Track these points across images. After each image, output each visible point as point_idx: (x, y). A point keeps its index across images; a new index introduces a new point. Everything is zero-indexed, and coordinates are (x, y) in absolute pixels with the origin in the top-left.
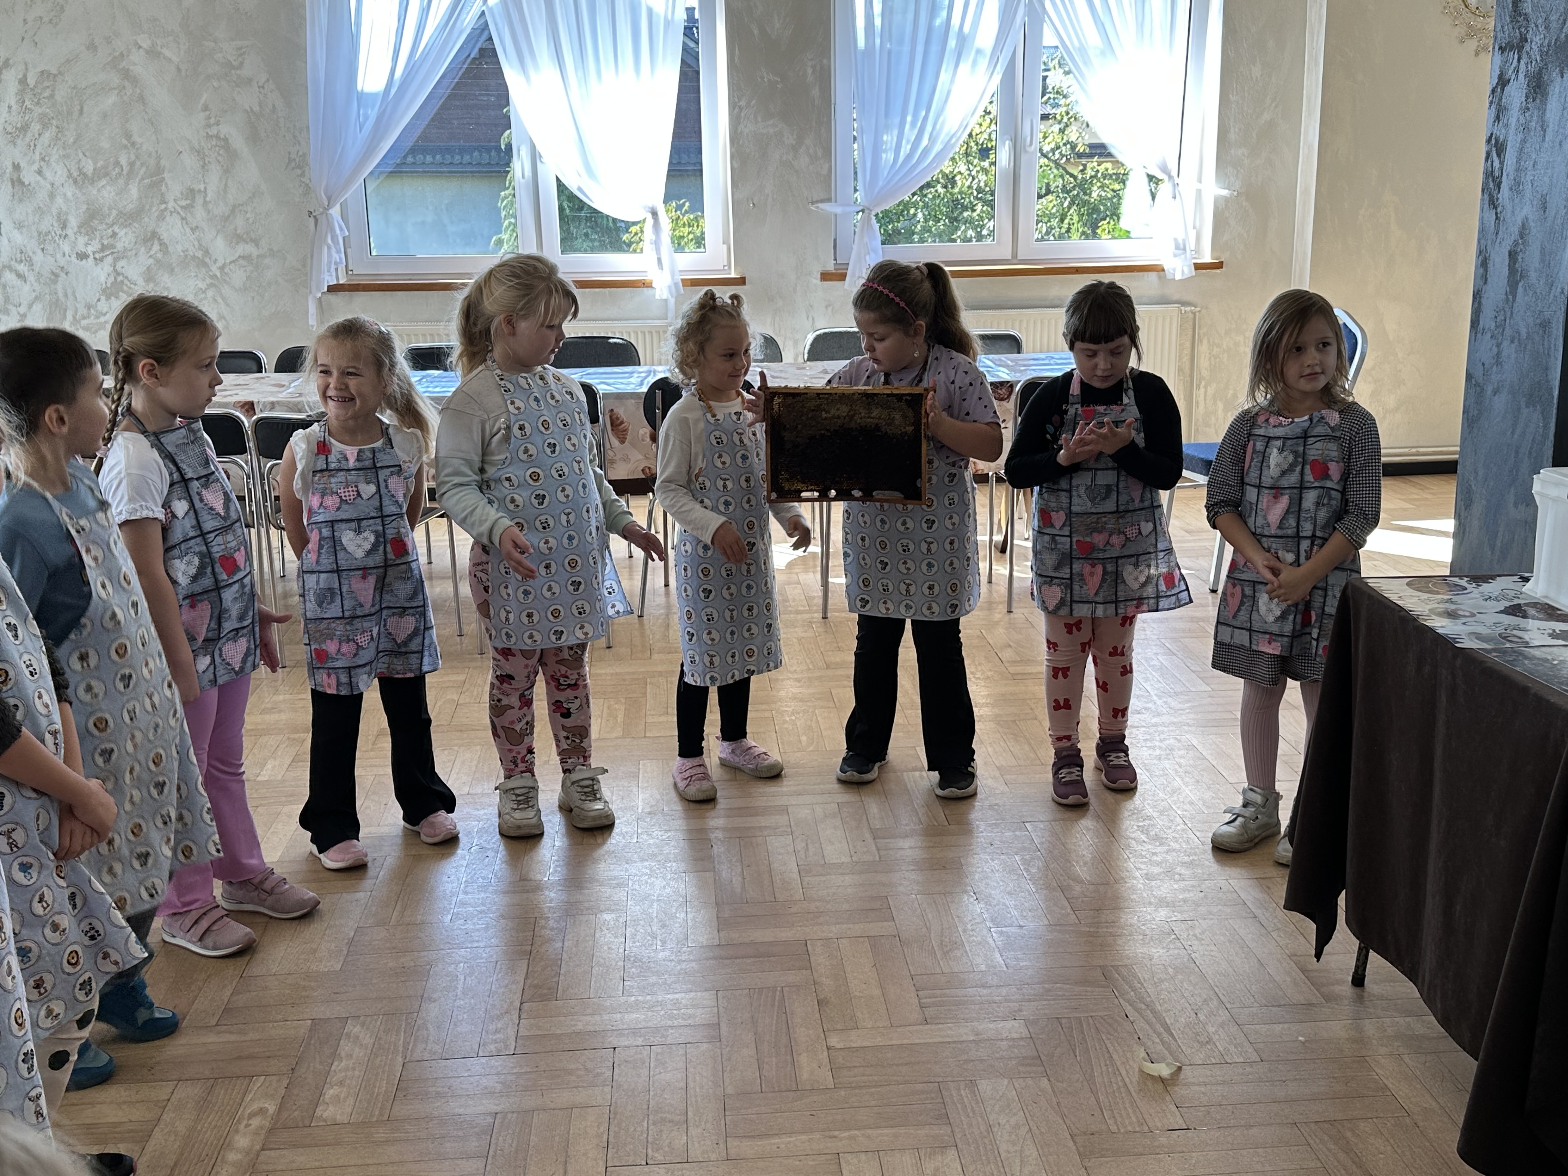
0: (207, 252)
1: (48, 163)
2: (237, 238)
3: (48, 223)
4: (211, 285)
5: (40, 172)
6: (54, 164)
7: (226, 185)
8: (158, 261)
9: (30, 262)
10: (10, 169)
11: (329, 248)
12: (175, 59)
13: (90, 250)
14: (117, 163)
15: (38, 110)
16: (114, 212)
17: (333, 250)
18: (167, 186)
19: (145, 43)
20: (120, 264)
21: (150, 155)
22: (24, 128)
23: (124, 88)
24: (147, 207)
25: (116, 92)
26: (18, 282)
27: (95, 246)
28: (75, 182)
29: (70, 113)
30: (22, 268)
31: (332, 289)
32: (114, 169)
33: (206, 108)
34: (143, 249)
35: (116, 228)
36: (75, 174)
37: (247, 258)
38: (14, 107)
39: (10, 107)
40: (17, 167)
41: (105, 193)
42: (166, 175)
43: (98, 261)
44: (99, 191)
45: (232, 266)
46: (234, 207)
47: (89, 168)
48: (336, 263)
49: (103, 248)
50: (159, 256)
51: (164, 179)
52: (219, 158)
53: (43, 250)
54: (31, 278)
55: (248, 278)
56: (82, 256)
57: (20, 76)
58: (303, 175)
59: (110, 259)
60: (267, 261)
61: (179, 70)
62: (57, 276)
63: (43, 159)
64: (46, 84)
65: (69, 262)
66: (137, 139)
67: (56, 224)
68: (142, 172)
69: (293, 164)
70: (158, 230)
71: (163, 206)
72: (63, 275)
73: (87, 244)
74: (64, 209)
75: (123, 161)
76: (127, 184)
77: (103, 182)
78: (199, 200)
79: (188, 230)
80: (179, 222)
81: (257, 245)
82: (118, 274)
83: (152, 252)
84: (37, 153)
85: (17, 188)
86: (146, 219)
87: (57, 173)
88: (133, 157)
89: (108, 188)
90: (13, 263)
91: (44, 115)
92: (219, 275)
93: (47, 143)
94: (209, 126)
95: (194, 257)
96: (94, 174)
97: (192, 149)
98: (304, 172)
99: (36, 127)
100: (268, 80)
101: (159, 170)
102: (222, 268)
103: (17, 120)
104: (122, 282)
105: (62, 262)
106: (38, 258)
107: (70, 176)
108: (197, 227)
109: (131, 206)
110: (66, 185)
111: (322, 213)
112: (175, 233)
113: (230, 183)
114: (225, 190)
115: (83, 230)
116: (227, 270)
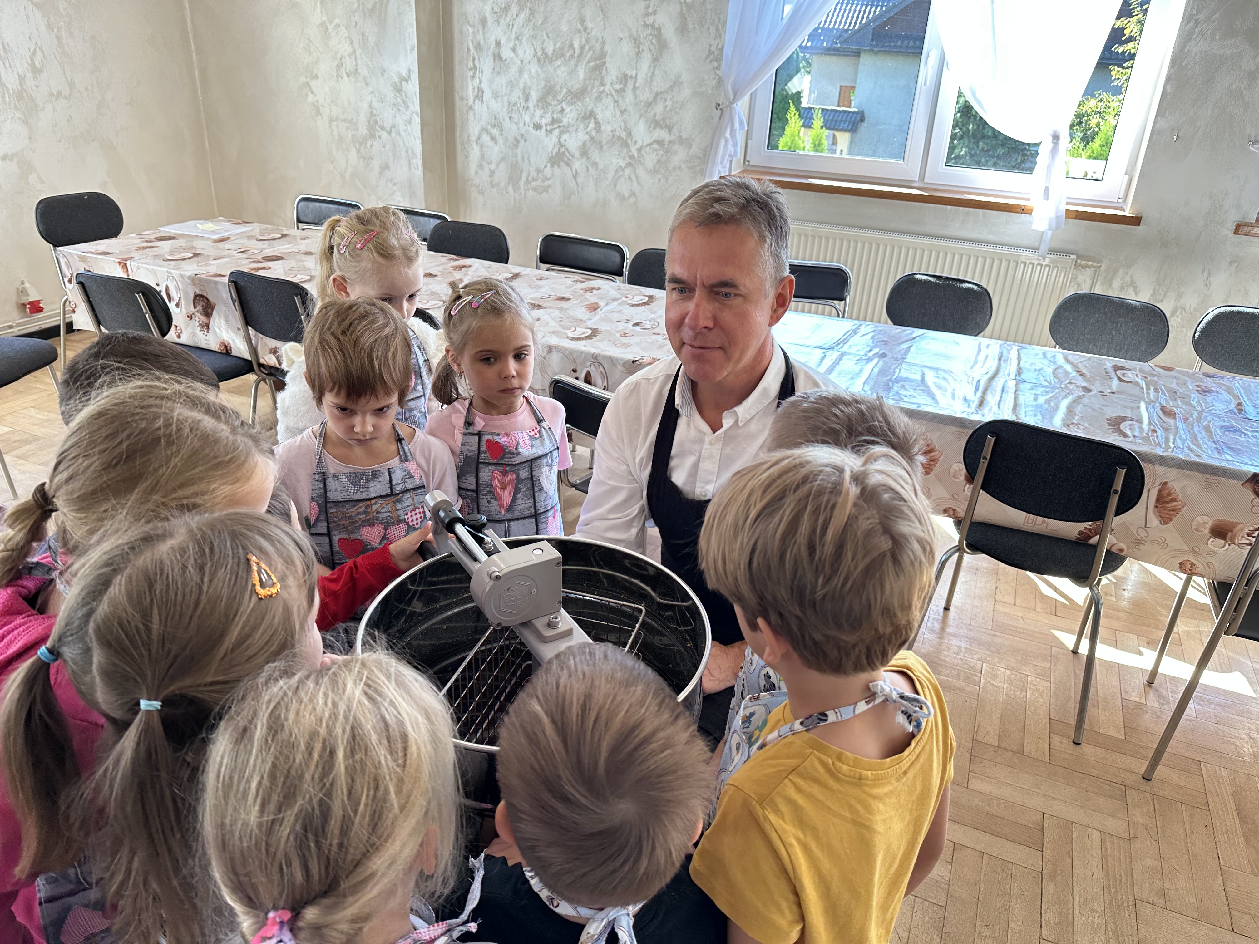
0: (629, 134)
1: (521, 42)
2: (656, 124)
3: (517, 95)
4: (629, 164)
5: (514, 50)
6: (525, 43)
7: (653, 73)
8: (592, 138)
9: (500, 127)
10: (493, 45)
11: (730, 139)
13: (544, 122)
14: (571, 46)
16: (565, 90)
17: (731, 142)
18: (606, 70)
20: (565, 136)
21: (597, 41)
22: (506, 9)
24: (589, 88)
26: (491, 144)
27: (547, 119)
28: (539, 60)
30: (494, 131)
32: (568, 51)
34: (582, 126)
35: (564, 105)
36: (539, 53)
37: (660, 142)
40: (498, 44)
41: (559, 72)
42: (608, 59)
43: (549, 132)
44: (555, 70)
45: (648, 149)
46: (657, 94)
47: (550, 50)
49: (554, 121)
50: (594, 133)
51: (605, 63)
52: (652, 47)
53: (510, 118)
54: (500, 141)
55: (659, 161)
56: (537, 127)
58: (718, 68)
59: (556, 132)
60: (676, 147)
62: (518, 141)
63: (517, 38)
65: (527, 131)
66: (589, 25)
67: (521, 97)
68: (589, 55)
69: (712, 57)
70: (595, 110)
71: (602, 88)
72: (522, 141)
74: (529, 84)
75: (576, 45)
76: (577, 66)
77: (559, 62)
78: (630, 86)
79: (618, 113)
80: (612, 104)
81: (670, 132)
82: (562, 146)
83: (589, 129)
84: (514, 31)
85: (497, 62)
86: (587, 99)
87: (526, 51)
88: (584, 41)
89: (562, 68)
90: (489, 127)
92: (636, 155)
93: (521, 24)
94: (647, 15)
95: (619, 138)
96: (553, 54)
97: (631, 36)
98: (719, 65)
99: (514, 9)
101: (603, 55)
102: (639, 150)
104: (564, 153)
105: (523, 130)
106: (507, 124)
107: (535, 55)
108: (625, 110)
109: (577, 86)
110: (532, 62)
111: (727, 107)
112: (608, 113)
113: (657, 72)
114: (652, 77)
115: (540, 104)
116: (643, 152)
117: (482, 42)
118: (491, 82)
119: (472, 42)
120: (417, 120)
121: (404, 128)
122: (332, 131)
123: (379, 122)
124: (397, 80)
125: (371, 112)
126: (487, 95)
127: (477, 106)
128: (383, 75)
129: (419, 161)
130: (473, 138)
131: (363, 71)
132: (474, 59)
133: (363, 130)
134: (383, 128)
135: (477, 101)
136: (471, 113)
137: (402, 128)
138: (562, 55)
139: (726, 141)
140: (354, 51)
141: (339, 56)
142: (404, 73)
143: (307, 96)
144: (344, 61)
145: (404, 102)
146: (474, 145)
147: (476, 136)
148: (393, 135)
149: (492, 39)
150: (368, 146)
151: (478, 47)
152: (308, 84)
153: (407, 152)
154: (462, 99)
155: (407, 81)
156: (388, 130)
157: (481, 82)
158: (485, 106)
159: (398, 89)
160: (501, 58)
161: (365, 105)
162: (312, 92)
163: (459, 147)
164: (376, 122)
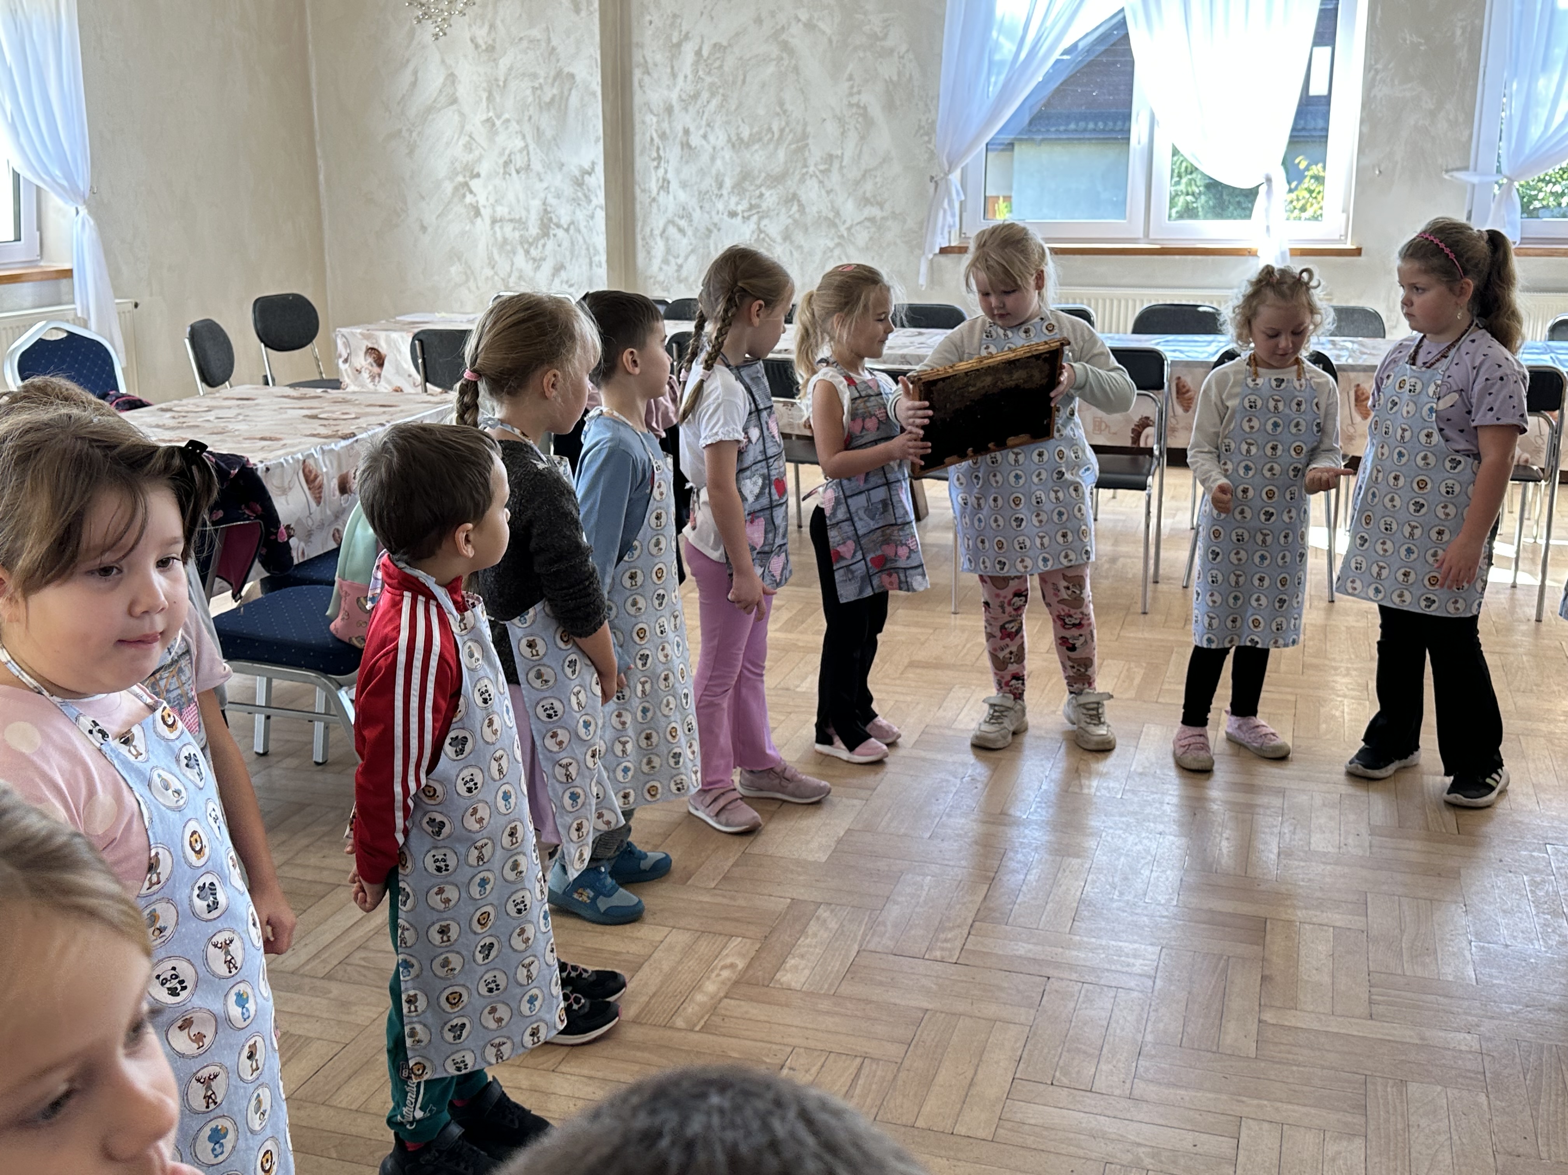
0: (838, 214)
1: (712, 128)
2: (865, 201)
3: (708, 183)
4: (838, 245)
5: (705, 137)
6: (717, 129)
7: (861, 151)
8: (796, 221)
9: (689, 217)
10: (681, 134)
11: (945, 211)
12: (828, 31)
13: (740, 208)
14: (770, 130)
15: (708, 79)
16: (763, 175)
17: (949, 213)
18: (809, 152)
19: (804, 16)
20: (765, 222)
21: (798, 123)
22: (696, 96)
23: (782, 59)
24: (791, 171)
25: (774, 63)
26: (679, 236)
27: (744, 205)
28: (733, 146)
29: (734, 83)
30: (683, 223)
31: (943, 251)
32: (766, 135)
33: (851, 78)
34: (784, 210)
35: (763, 189)
36: (734, 138)
37: (872, 220)
38: (690, 77)
39: (686, 77)
40: (687, 132)
41: (757, 157)
42: (810, 141)
43: (746, 219)
45: (858, 228)
46: (866, 171)
47: (746, 134)
48: (950, 227)
49: (751, 207)
50: (797, 216)
51: (807, 145)
52: (858, 126)
53: (701, 207)
54: (690, 233)
55: (871, 239)
56: (733, 214)
57: (697, 48)
58: (929, 142)
59: (755, 218)
60: (889, 223)
61: (830, 41)
62: (710, 231)
63: (708, 125)
64: (718, 55)
65: (721, 220)
66: (788, 107)
67: (714, 184)
68: (790, 138)
69: (922, 131)
70: (798, 192)
71: (804, 170)
72: (715, 231)
73: (737, 204)
74: (722, 170)
75: (775, 128)
76: (776, 149)
77: (756, 146)
78: (836, 165)
79: (823, 192)
80: (816, 185)
81: (882, 208)
82: (761, 231)
83: (791, 213)
84: (705, 118)
85: (685, 150)
86: (789, 182)
87: (719, 138)
88: (783, 123)
89: (761, 152)
90: (676, 219)
91: (712, 84)
92: (845, 234)
93: (713, 109)
94: (851, 94)
95: (826, 218)
96: (749, 139)
97: (835, 116)
98: (930, 140)
99: (705, 95)
100: (908, 51)
101: (805, 136)
102: (849, 229)
103: (690, 89)
104: (764, 239)
105: (716, 219)
106: (697, 214)
107: (729, 140)
108: (832, 190)
109: (778, 170)
110: (725, 149)
112: (813, 195)
113: (865, 149)
114: (859, 155)
115: (736, 191)
116: (853, 231)
117: (668, 131)
118: (678, 171)
119: (656, 131)
120: (601, 215)
121: (585, 223)
122: (495, 233)
123: (555, 220)
124: (577, 173)
125: (545, 210)
126: (674, 185)
127: (662, 198)
128: (560, 169)
129: (603, 258)
130: (657, 232)
131: (537, 166)
132: (658, 149)
133: (534, 230)
134: (558, 226)
135: (662, 192)
136: (654, 205)
137: (582, 225)
138: (760, 140)
140: (527, 146)
141: (507, 152)
143: (464, 196)
144: (513, 157)
145: (586, 196)
146: (658, 239)
147: (661, 229)
148: (572, 231)
149: (679, 129)
150: (540, 246)
151: (663, 136)
152: (466, 184)
153: (588, 249)
154: (643, 191)
155: (590, 174)
156: (565, 227)
157: (666, 172)
158: (670, 197)
159: (579, 183)
160: (689, 146)
161: (538, 203)
162: (471, 192)
163: (639, 242)
164: (551, 219)
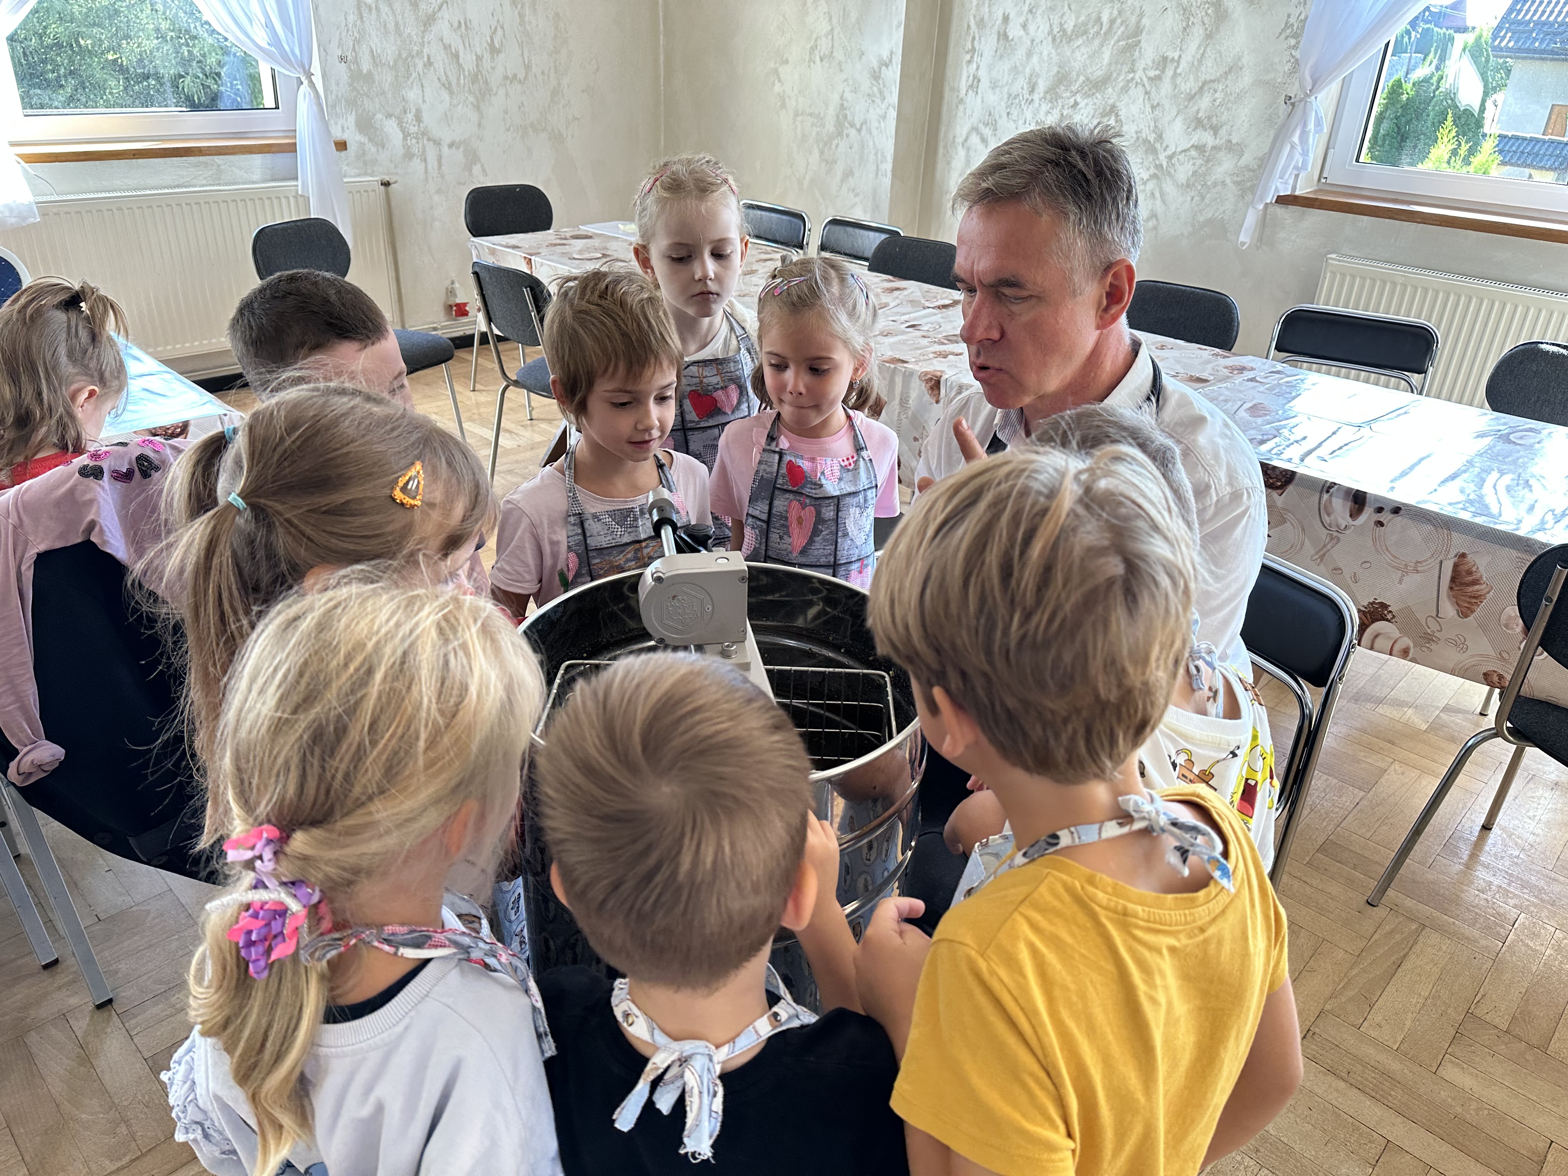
0: (1160, 137)
1: (1034, 16)
2: (1199, 123)
3: (1021, 83)
4: (1154, 176)
5: (1024, 26)
6: (1039, 17)
7: (1203, 54)
9: (997, 125)
10: (999, 22)
14: (1099, 19)
16: (1082, 78)
17: (1298, 150)
18: (1140, 52)
21: (1132, 13)
24: (1115, 75)
26: (980, 147)
27: (1055, 115)
28: (1054, 39)
30: (987, 132)
31: (1282, 200)
32: (1093, 26)
35: (1078, 98)
36: (1056, 30)
37: (1200, 148)
40: (1006, 19)
41: (1078, 54)
42: (1144, 37)
44: (1073, 52)
45: (1181, 157)
46: (1205, 83)
47: (1069, 26)
51: (1139, 42)
52: (1206, 19)
53: (1008, 114)
55: (1195, 173)
58: (1296, 46)
60: (1221, 154)
63: (1031, 11)
67: (1025, 87)
68: (1119, 33)
70: (1118, 104)
71: (1131, 75)
73: (1048, 112)
74: (1037, 69)
75: (1105, 18)
76: (1102, 46)
77: (1080, 41)
78: (1169, 72)
79: (1148, 109)
80: (1142, 97)
81: (1215, 134)
85: (1001, 42)
86: (1110, 90)
87: (1040, 28)
88: (1115, 12)
89: (1083, 49)
90: (981, 126)
92: (1165, 164)
95: (1146, 141)
96: (1073, 31)
97: (1179, 5)
101: (1138, 31)
102: (1170, 158)
106: (1003, 122)
107: (1050, 32)
108: (1158, 105)
109: (1099, 73)
110: (1045, 42)
111: (1300, 101)
112: (1135, 109)
113: (1209, 52)
114: (1200, 61)
115: (1048, 97)
116: (1174, 160)
117: (986, 17)
118: (990, 68)
119: (975, 17)
120: (893, 114)
121: (876, 124)
122: (796, 128)
123: (849, 117)
124: (875, 65)
125: (842, 105)
126: (984, 84)
127: (970, 98)
128: (860, 58)
129: (888, 166)
130: (959, 140)
131: (839, 55)
132: (974, 38)
133: (830, 127)
134: (852, 125)
135: (970, 92)
136: (961, 108)
137: (875, 124)
138: (1085, 32)
139: (1293, 147)
140: (832, 29)
141: (814, 36)
142: (885, 55)
143: (774, 84)
144: (819, 42)
145: (881, 92)
146: (960, 148)
147: (964, 137)
148: (863, 132)
149: (999, 13)
150: (833, 147)
151: (981, 23)
152: (776, 72)
153: (876, 154)
154: (953, 89)
155: (887, 66)
156: (858, 126)
157: (977, 69)
158: (979, 100)
159: (876, 76)
160: (1006, 36)
161: (836, 97)
162: (780, 81)
163: (941, 151)
164: (845, 116)
